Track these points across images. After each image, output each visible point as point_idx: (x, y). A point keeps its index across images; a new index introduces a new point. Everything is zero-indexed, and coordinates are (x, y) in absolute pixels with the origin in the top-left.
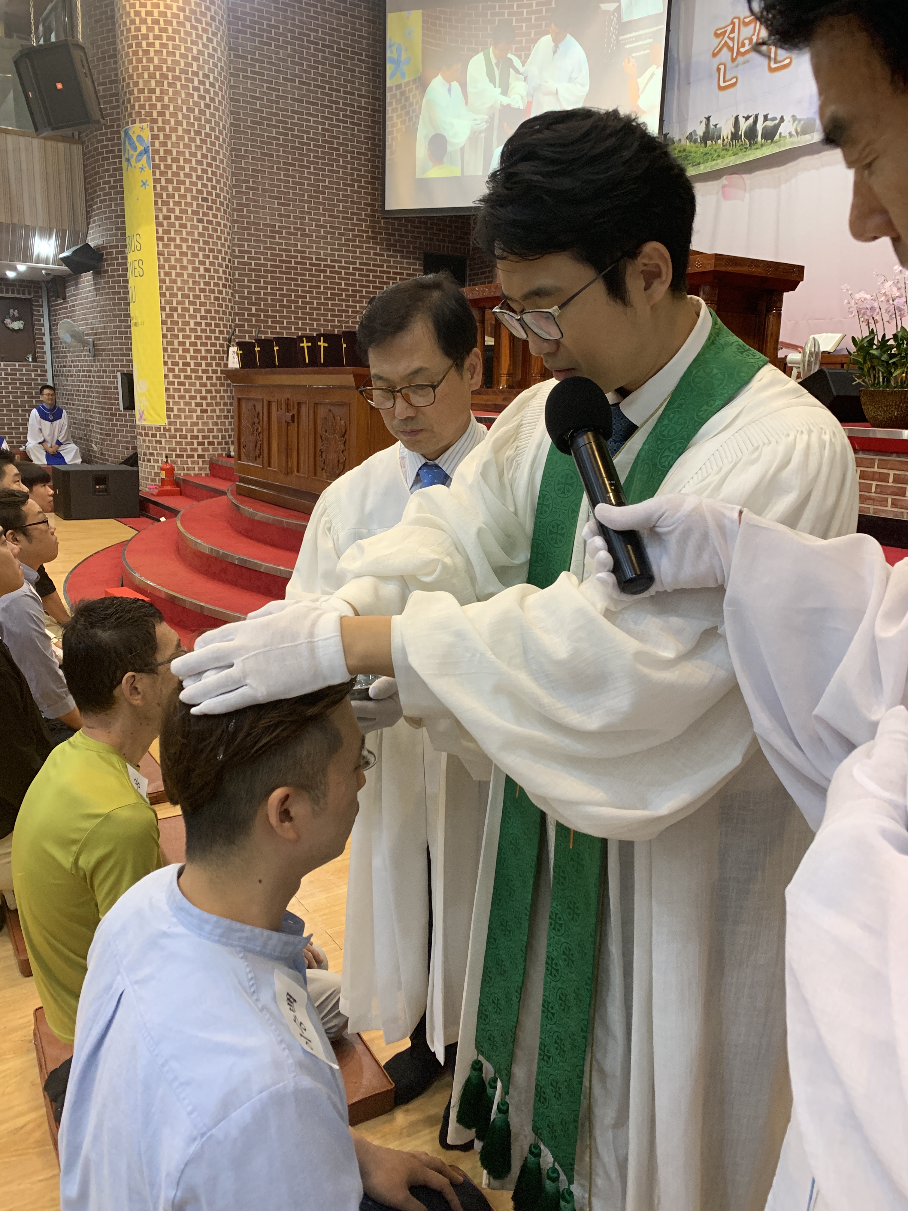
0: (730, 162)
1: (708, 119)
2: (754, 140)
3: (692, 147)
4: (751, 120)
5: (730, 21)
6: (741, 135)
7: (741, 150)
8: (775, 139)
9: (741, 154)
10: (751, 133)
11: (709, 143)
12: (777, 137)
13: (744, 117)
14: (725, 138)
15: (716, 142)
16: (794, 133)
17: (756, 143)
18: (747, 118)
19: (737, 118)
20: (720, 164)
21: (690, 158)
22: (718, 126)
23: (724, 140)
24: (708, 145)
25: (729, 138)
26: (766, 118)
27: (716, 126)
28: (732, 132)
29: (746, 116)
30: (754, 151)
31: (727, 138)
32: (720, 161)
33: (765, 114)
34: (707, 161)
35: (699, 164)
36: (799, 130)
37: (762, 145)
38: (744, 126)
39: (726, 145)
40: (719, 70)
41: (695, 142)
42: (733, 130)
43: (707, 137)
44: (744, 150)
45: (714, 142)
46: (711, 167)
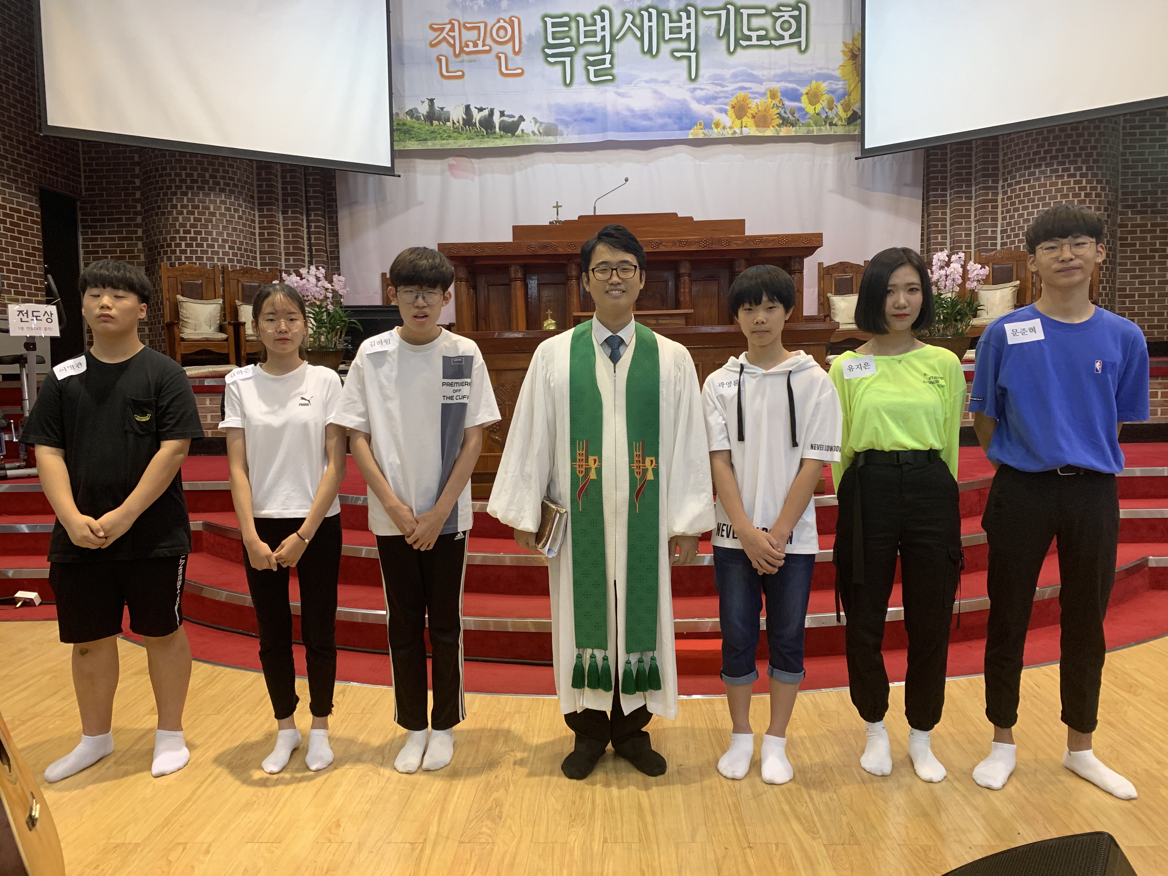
0: (465, 144)
1: (431, 101)
2: (491, 131)
3: (414, 122)
4: (486, 113)
5: (447, 21)
6: (475, 123)
7: (477, 136)
8: (517, 133)
9: (477, 139)
10: (487, 123)
11: (435, 123)
12: (519, 132)
13: (476, 108)
14: (455, 122)
15: (445, 124)
16: (537, 132)
17: (495, 133)
18: (481, 110)
19: (468, 108)
20: (452, 144)
21: (413, 132)
22: (444, 110)
23: (454, 123)
24: (434, 125)
25: (461, 122)
26: (502, 114)
27: (442, 109)
28: (463, 119)
29: (478, 107)
30: (492, 140)
31: (458, 122)
32: (451, 141)
33: (501, 110)
34: (435, 138)
35: (426, 140)
36: (541, 131)
37: (502, 136)
38: (477, 116)
39: (457, 128)
40: (440, 61)
41: (418, 118)
42: (465, 117)
43: (431, 117)
44: (481, 137)
45: (441, 123)
46: (442, 145)
